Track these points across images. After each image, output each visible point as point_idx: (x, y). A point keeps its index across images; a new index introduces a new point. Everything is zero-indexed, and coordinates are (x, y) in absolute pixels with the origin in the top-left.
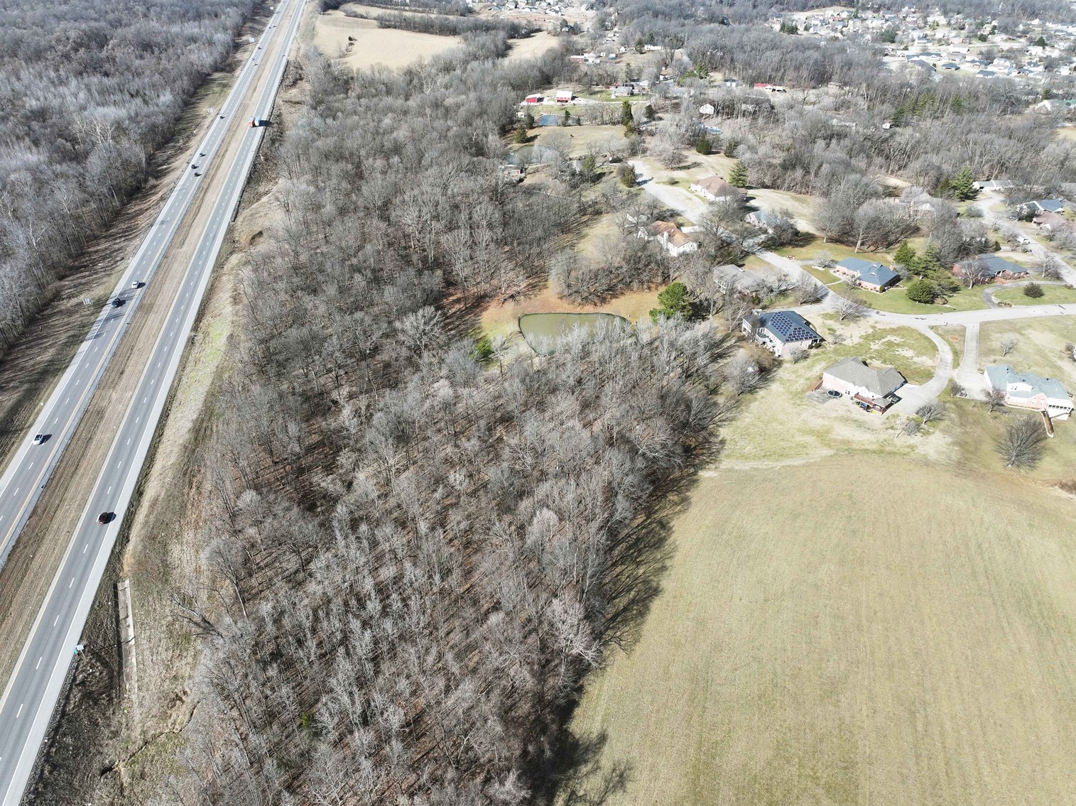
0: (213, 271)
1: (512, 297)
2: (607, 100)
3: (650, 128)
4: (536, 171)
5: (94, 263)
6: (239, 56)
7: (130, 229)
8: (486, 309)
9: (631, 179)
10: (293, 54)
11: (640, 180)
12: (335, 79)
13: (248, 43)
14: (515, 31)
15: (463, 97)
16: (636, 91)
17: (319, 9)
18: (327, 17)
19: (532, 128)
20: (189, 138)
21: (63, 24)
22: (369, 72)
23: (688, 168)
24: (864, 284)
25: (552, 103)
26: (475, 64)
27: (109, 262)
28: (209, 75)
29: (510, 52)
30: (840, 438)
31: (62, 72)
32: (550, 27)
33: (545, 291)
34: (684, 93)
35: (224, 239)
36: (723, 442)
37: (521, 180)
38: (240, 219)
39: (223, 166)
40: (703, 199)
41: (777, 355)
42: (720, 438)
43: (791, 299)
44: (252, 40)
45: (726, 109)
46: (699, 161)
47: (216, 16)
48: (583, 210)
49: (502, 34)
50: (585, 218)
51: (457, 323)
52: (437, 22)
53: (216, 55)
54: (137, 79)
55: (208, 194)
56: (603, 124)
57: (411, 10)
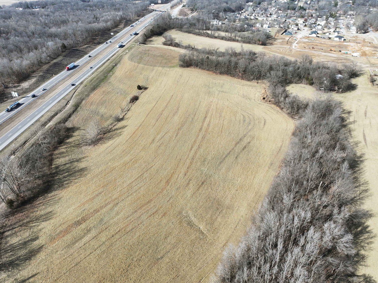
18: (142, 47)
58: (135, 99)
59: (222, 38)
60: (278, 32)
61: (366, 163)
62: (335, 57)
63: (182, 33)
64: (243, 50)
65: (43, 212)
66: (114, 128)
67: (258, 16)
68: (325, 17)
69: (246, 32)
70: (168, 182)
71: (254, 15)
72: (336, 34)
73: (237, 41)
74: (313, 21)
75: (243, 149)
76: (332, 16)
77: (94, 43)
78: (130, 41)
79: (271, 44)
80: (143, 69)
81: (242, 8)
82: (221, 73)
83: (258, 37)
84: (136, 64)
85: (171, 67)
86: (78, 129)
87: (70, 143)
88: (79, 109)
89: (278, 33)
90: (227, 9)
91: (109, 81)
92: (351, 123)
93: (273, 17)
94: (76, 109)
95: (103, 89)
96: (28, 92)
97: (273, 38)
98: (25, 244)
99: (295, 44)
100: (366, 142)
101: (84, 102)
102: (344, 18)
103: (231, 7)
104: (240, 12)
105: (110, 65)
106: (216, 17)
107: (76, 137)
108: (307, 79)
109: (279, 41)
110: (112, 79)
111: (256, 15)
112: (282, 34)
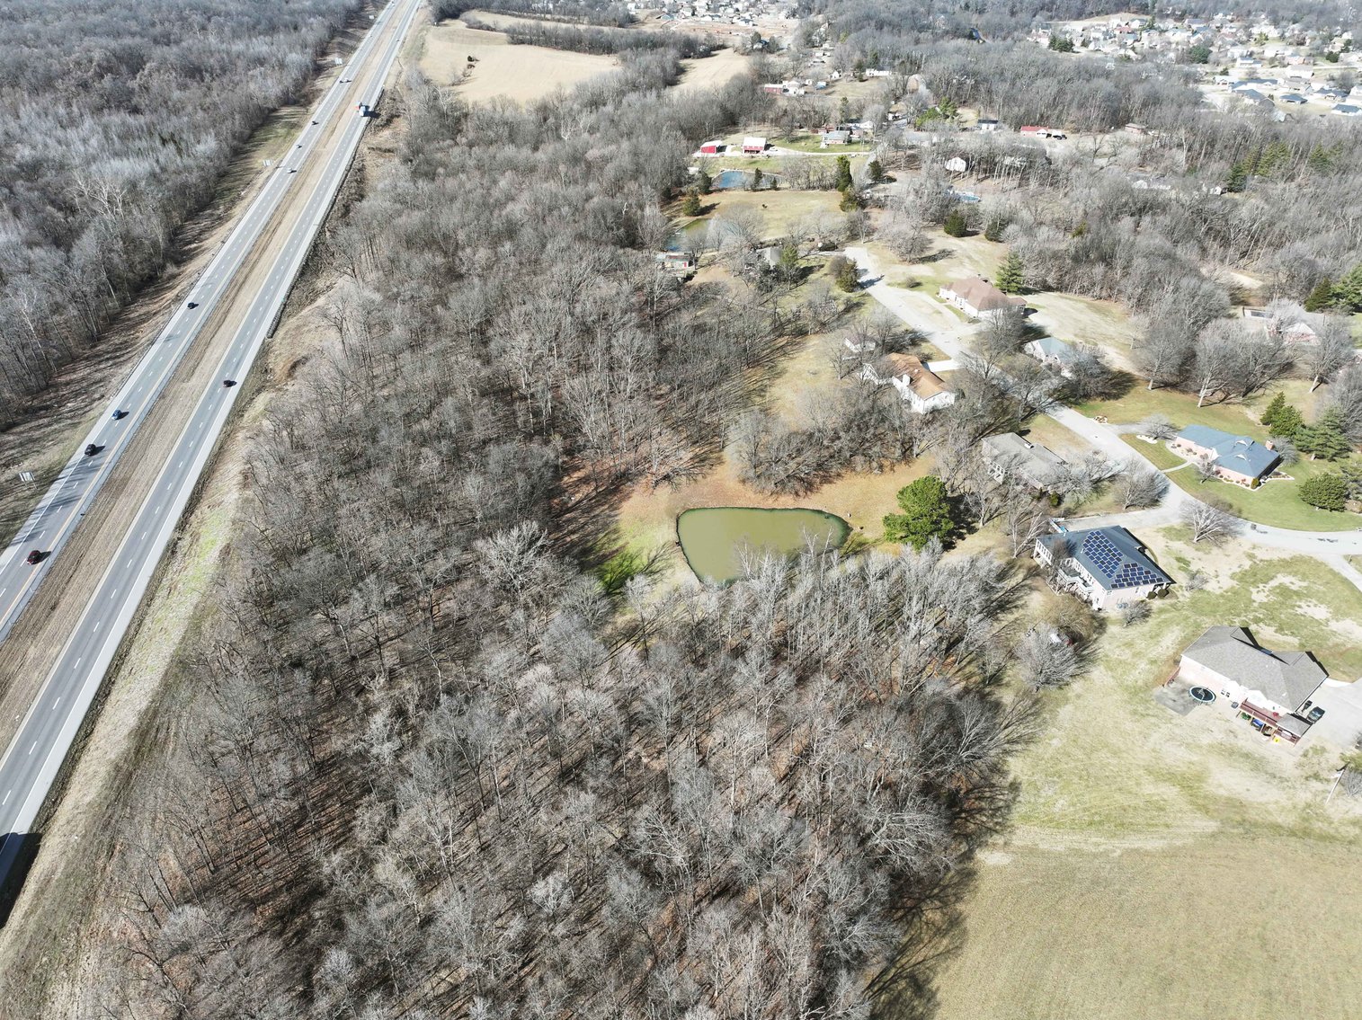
0: (227, 422)
1: (667, 477)
2: (814, 151)
3: (877, 195)
4: (711, 263)
5: (62, 402)
6: (319, 83)
7: (125, 346)
8: (628, 496)
9: (851, 278)
10: (392, 81)
11: (863, 279)
12: (443, 115)
13: (334, 65)
14: (692, 49)
15: (613, 147)
16: (855, 137)
17: (433, 19)
18: (442, 29)
19: (708, 192)
20: (233, 203)
21: (88, 41)
22: (489, 107)
23: (933, 259)
24: (1225, 472)
25: (737, 154)
26: (632, 97)
27: (83, 401)
28: (275, 110)
29: (683, 78)
30: (1222, 792)
31: (75, 109)
32: (737, 41)
33: (719, 468)
34: (923, 140)
35: (253, 367)
36: (1014, 787)
37: (689, 277)
38: (281, 333)
39: (270, 247)
40: (959, 313)
41: (1095, 607)
42: (1010, 778)
43: (1109, 498)
44: (339, 61)
45: (984, 165)
46: (948, 248)
47: (296, 28)
48: (779, 328)
49: (671, 54)
50: (782, 341)
51: (582, 521)
52: (587, 36)
53: (288, 82)
54: (173, 118)
55: (243, 292)
56: (809, 188)
57: (553, 20)
58: (471, 66)
60: (652, 14)
63: (491, 14)
64: (588, 30)
73: (581, 23)
77: (359, 28)
79: (634, 26)
80: (461, 46)
83: (615, 18)
84: (448, 42)
85: (497, 45)
95: (428, 59)
97: (640, 21)
109: (649, 23)
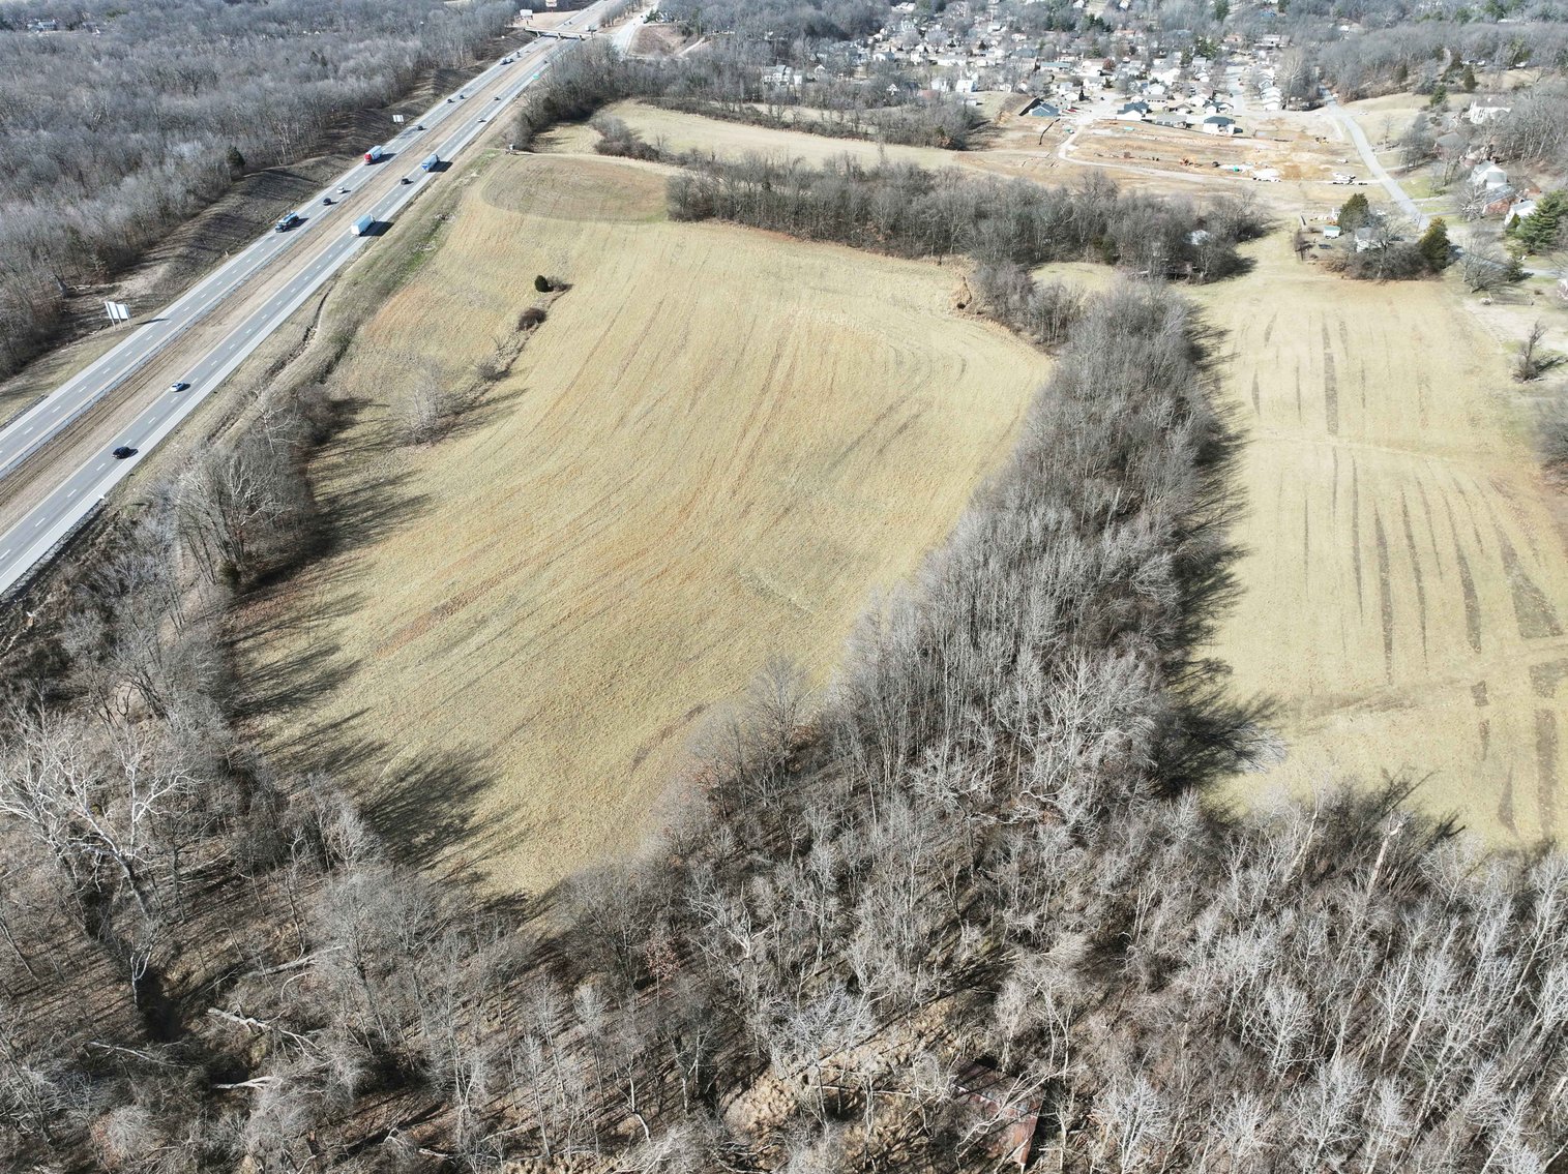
18: (525, 161)
57: (799, 126)
58: (534, 318)
59: (810, 128)
60: (1010, 105)
61: (1248, 450)
62: (1196, 183)
63: (660, 111)
64: (885, 162)
65: (328, 598)
66: (484, 399)
67: (937, 52)
68: (1179, 55)
69: (894, 109)
70: (685, 511)
71: (920, 48)
72: (1211, 111)
73: (866, 136)
74: (1133, 67)
75: (900, 431)
76: (1203, 51)
77: (340, 152)
78: (473, 142)
79: (985, 146)
80: (542, 230)
81: (875, 24)
82: (817, 236)
83: (937, 121)
84: (516, 214)
85: (640, 221)
86: (366, 403)
87: (352, 441)
88: (351, 349)
89: (1010, 111)
90: (818, 29)
91: (433, 268)
92: (1222, 360)
93: (991, 56)
94: (344, 349)
95: (420, 291)
96: (152, 308)
97: (990, 128)
98: (305, 662)
99: (1067, 145)
100: (1256, 403)
101: (362, 330)
102: (1246, 58)
103: (834, 19)
104: (870, 41)
105: (425, 217)
106: (783, 55)
107: (365, 425)
108: (1098, 244)
109: (1010, 135)
110: (441, 261)
111: (929, 48)
112: (1022, 114)
